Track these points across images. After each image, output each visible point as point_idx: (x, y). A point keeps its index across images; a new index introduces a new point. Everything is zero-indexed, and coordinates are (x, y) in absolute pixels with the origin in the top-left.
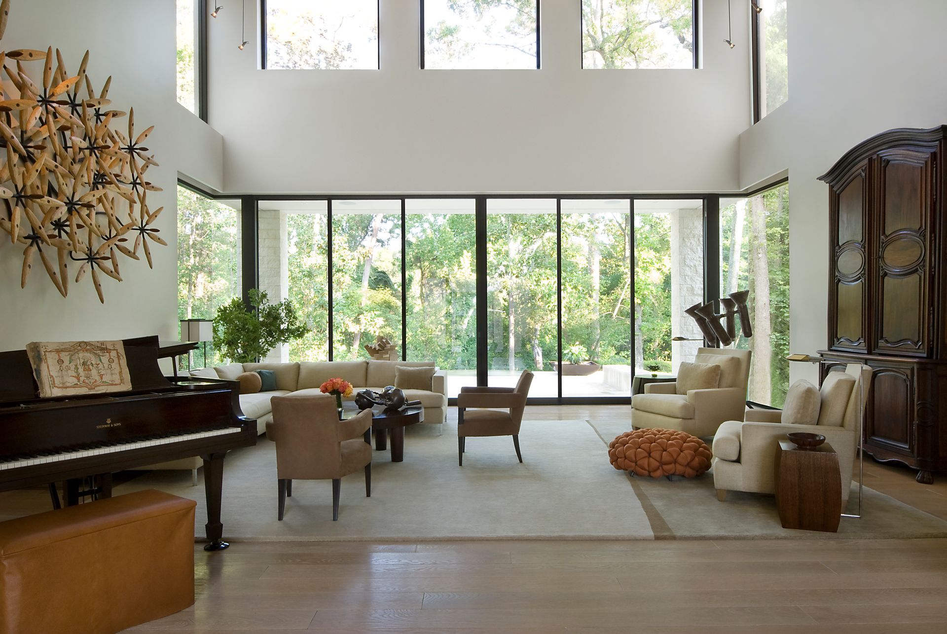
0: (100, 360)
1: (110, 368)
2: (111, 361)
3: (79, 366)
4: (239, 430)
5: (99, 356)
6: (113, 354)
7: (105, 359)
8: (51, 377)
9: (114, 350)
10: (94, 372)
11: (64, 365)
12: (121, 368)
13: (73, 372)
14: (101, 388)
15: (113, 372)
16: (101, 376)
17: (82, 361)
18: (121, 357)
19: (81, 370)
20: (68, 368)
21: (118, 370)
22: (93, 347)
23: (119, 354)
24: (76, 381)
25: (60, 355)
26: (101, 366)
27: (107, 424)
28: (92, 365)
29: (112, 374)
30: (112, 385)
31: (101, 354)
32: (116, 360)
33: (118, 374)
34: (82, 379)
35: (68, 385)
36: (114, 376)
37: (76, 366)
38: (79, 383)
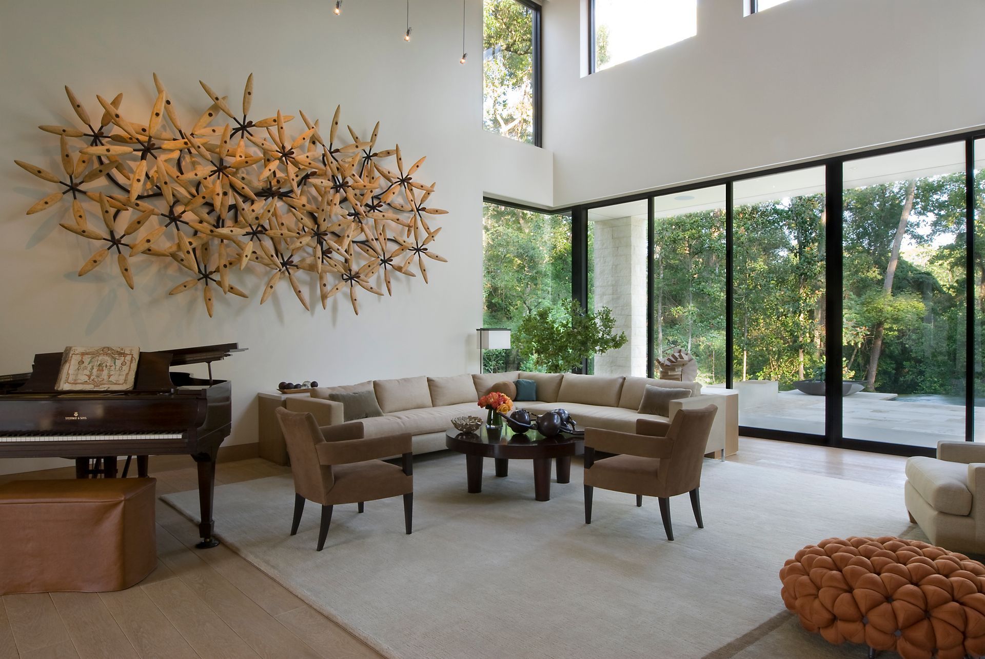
0: (115, 363)
1: (121, 369)
2: (123, 364)
3: (95, 367)
4: (180, 436)
5: (115, 359)
6: (128, 358)
7: (118, 363)
8: (68, 374)
9: (131, 354)
10: (105, 372)
11: (83, 366)
12: (129, 370)
13: (88, 371)
14: (105, 386)
15: (121, 373)
16: (109, 376)
17: (99, 363)
18: (134, 361)
19: (95, 371)
20: (85, 368)
21: (127, 371)
22: (113, 351)
23: (133, 358)
24: (86, 378)
25: (84, 357)
26: (113, 368)
27: (74, 416)
28: (106, 366)
29: (119, 375)
30: (115, 384)
31: (117, 358)
32: (128, 363)
33: (125, 376)
34: (92, 378)
35: (79, 381)
36: (120, 376)
37: (93, 366)
38: (88, 381)
